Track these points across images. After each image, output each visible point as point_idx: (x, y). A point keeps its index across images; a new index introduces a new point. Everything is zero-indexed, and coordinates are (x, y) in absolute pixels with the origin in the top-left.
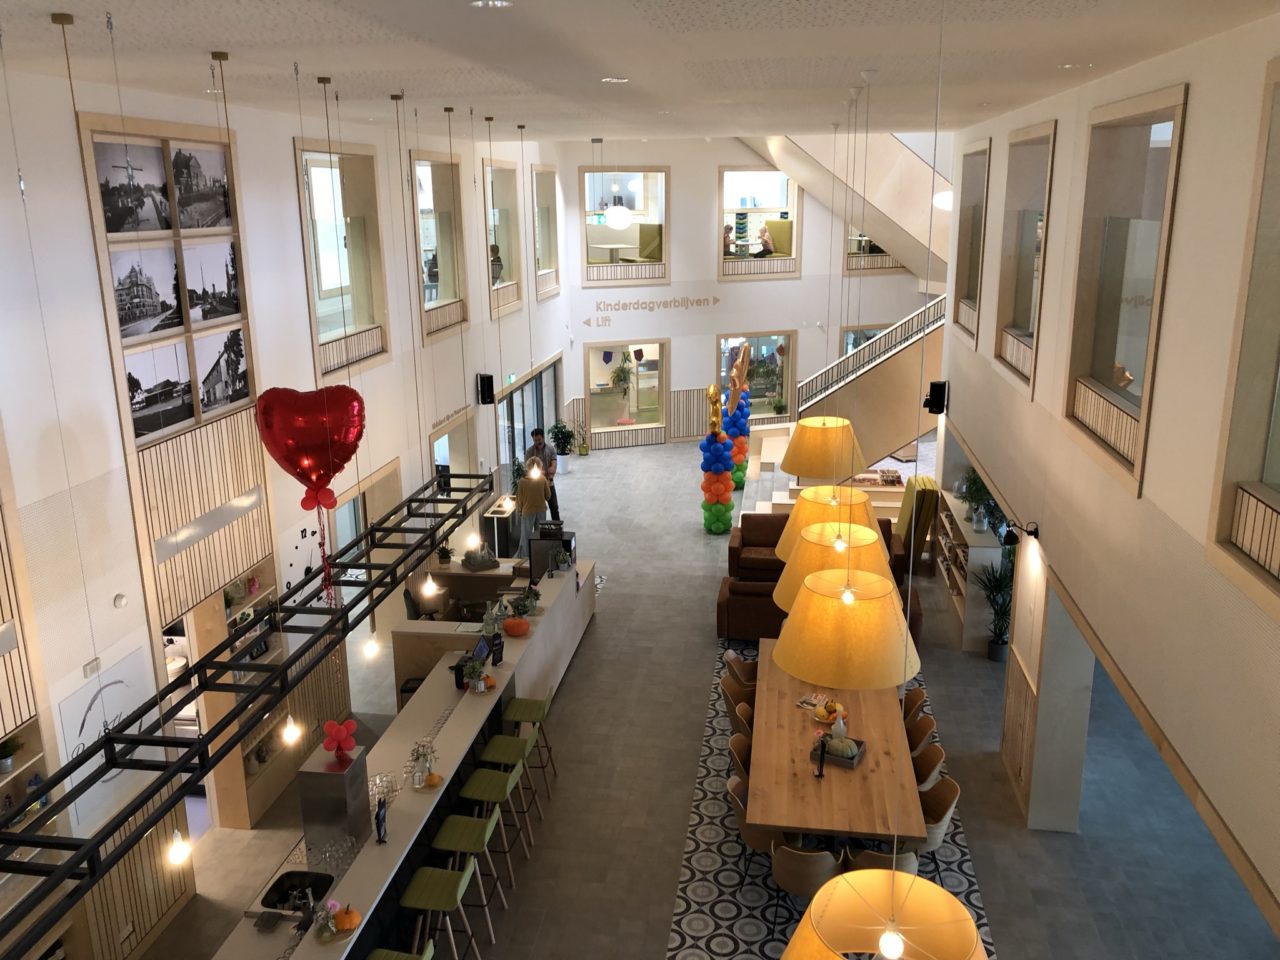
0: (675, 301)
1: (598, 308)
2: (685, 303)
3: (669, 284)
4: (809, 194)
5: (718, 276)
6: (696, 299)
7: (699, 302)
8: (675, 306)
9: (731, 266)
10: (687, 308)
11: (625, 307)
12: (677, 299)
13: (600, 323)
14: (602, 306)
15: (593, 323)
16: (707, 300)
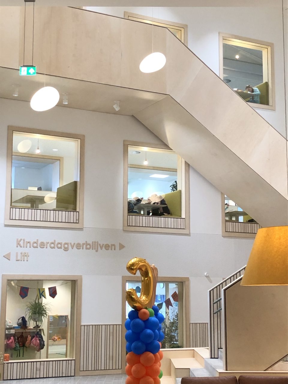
0: (87, 244)
1: (18, 244)
2: (95, 246)
3: (81, 229)
4: (193, 169)
5: (123, 226)
6: (105, 243)
7: (107, 247)
8: (87, 249)
9: (133, 218)
10: (97, 251)
11: (43, 245)
12: (88, 242)
13: (19, 258)
14: (21, 243)
15: (13, 258)
16: (114, 245)
